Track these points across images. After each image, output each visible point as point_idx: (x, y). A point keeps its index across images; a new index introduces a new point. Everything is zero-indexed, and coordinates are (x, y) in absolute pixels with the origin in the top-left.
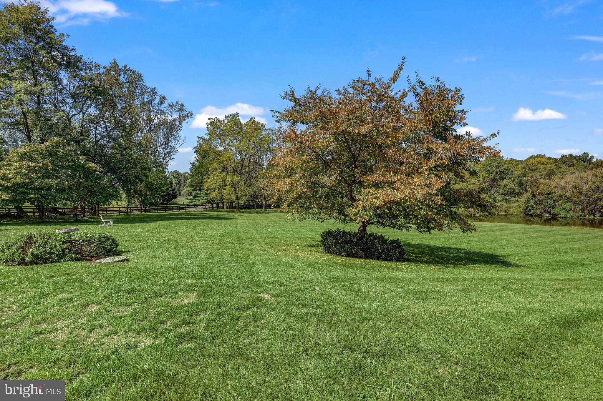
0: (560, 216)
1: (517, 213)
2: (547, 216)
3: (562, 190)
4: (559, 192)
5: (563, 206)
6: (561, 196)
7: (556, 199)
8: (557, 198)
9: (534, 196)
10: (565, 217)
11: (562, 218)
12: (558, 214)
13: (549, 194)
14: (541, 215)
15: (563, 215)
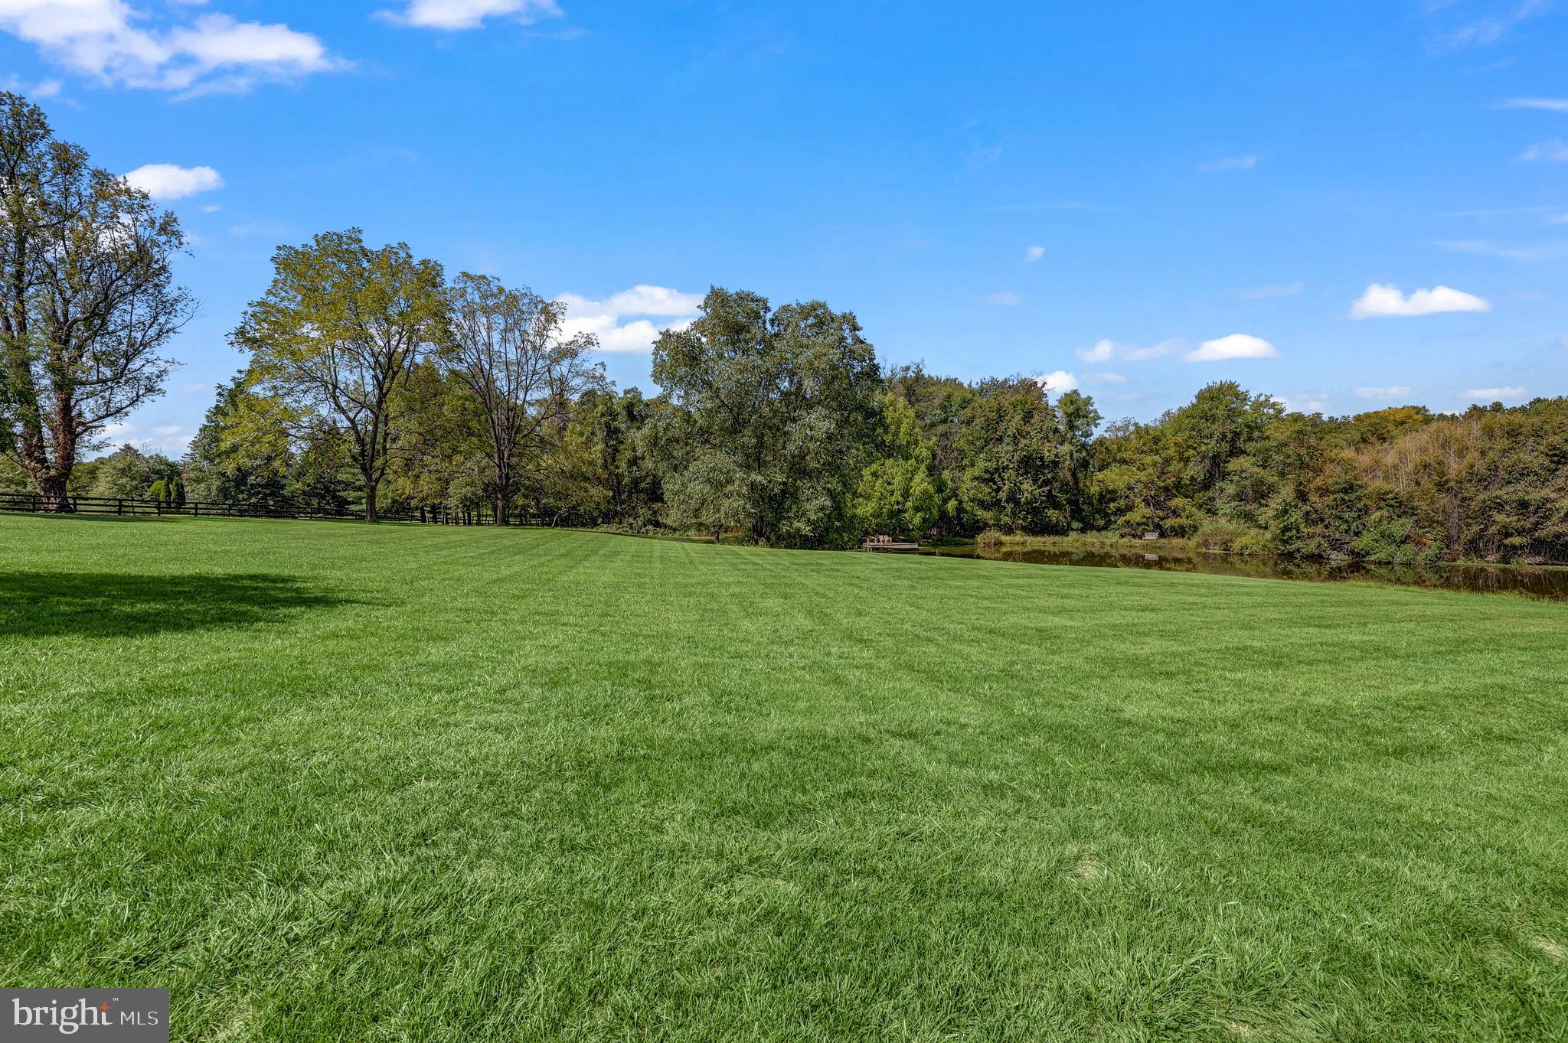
0: (1373, 558)
1: (1255, 548)
2: (1338, 558)
3: (1386, 478)
4: (1378, 484)
5: (1382, 528)
6: (1382, 497)
7: (1365, 505)
8: (1369, 503)
9: (1302, 496)
10: (1389, 563)
11: (1379, 563)
12: (1368, 554)
13: (1346, 491)
14: (1320, 556)
15: (1382, 556)
